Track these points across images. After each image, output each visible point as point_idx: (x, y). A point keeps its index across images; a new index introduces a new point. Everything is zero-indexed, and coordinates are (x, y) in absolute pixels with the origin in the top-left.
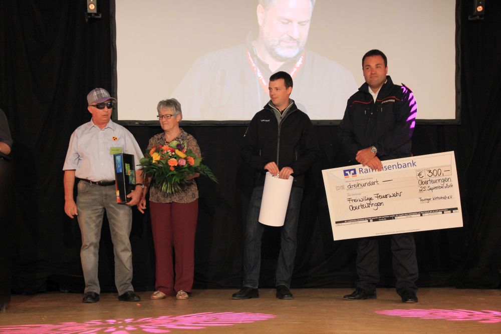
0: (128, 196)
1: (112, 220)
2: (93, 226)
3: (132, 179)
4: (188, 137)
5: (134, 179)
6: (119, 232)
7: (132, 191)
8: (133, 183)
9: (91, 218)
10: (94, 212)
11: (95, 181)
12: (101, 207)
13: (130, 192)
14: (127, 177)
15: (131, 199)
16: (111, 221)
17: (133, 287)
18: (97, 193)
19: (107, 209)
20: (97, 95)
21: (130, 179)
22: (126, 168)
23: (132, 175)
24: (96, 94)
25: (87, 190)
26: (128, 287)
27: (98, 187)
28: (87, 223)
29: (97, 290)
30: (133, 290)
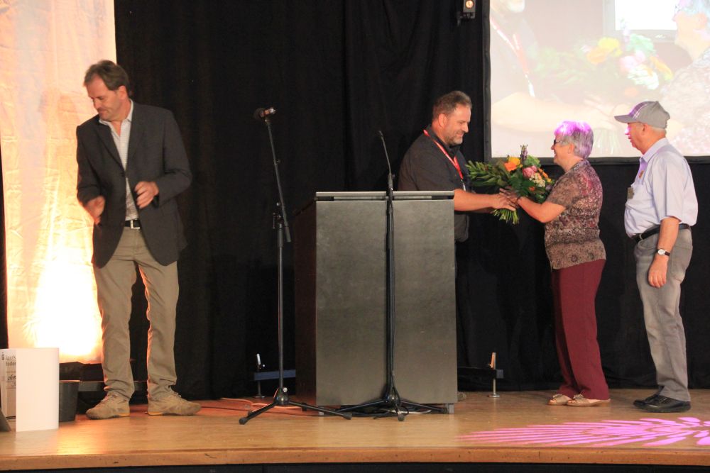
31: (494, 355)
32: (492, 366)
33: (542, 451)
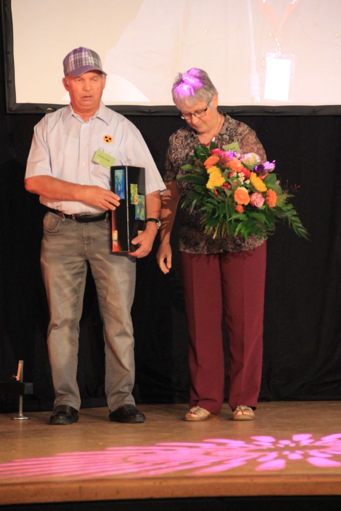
0: (134, 242)
1: (102, 281)
2: (67, 291)
3: (140, 212)
4: (240, 130)
5: (143, 210)
6: (112, 302)
7: (140, 232)
8: (142, 218)
9: (62, 277)
10: (68, 266)
11: (70, 213)
12: (80, 259)
13: (136, 235)
14: (133, 208)
15: (137, 247)
16: (100, 284)
17: (133, 399)
18: (73, 234)
19: (91, 262)
20: (75, 61)
21: (138, 211)
22: (132, 191)
23: (140, 204)
24: (73, 59)
25: (56, 229)
26: (125, 397)
27: (74, 224)
28: (57, 285)
29: (74, 402)
30: (134, 403)
31: (21, 365)
32: (18, 378)
33: (83, 485)
